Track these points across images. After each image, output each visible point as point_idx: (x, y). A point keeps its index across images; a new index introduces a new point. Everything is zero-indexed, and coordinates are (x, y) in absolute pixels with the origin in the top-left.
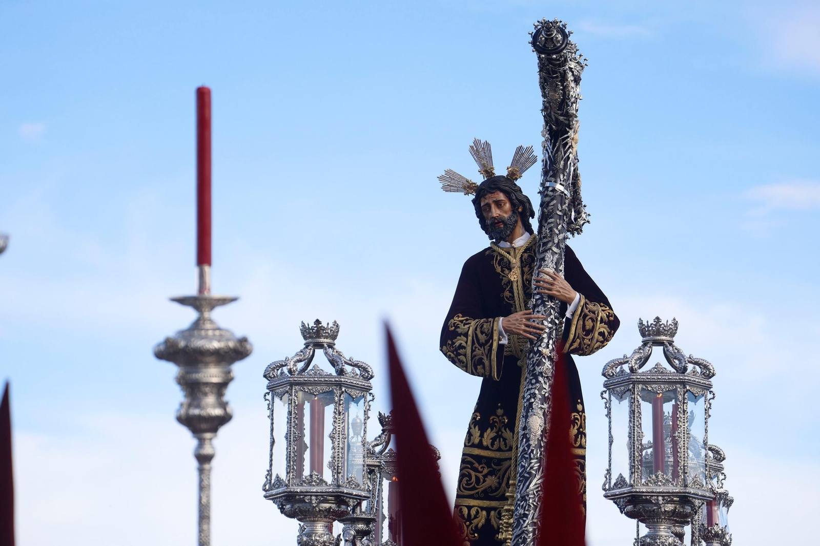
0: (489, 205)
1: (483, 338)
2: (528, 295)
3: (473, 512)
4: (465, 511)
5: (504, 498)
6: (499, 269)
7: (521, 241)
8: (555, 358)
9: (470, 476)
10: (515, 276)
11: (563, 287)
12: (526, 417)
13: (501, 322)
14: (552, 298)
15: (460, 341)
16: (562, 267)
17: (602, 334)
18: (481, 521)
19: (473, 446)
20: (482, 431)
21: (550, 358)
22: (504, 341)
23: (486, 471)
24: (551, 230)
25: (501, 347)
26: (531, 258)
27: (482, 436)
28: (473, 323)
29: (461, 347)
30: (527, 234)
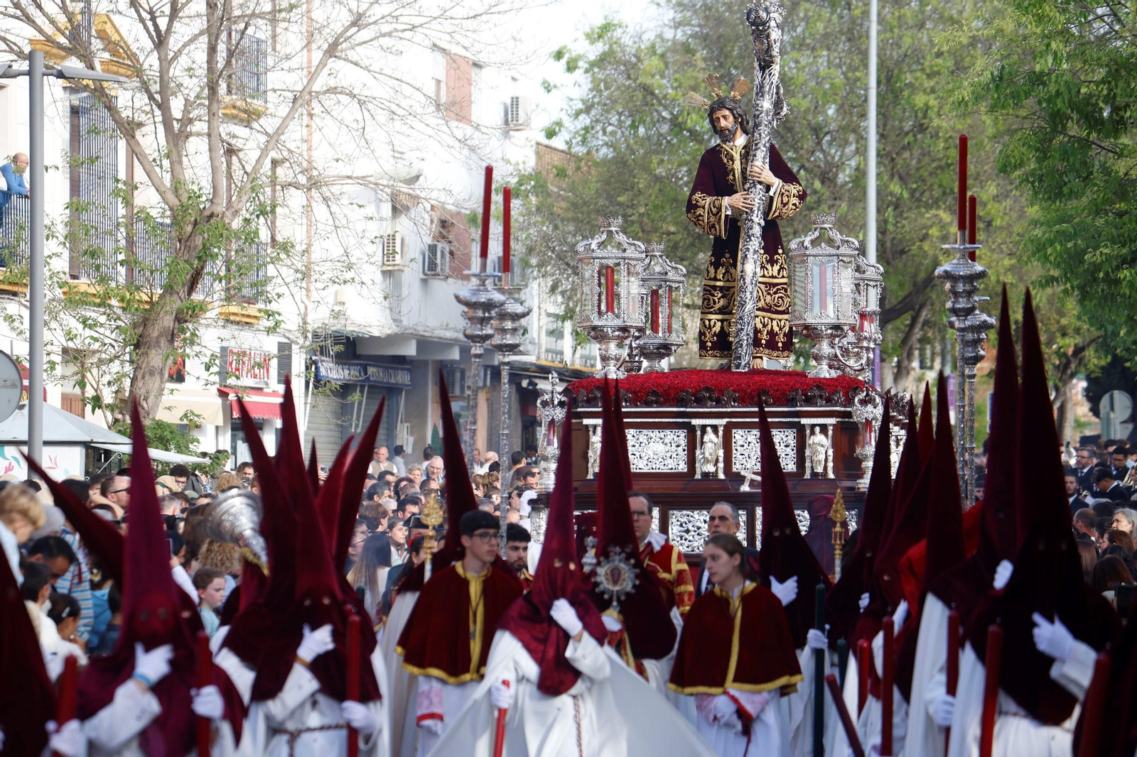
0: (719, 118)
1: (714, 210)
2: (745, 178)
3: (712, 323)
4: (707, 322)
5: (731, 313)
6: (725, 161)
7: (741, 140)
8: (763, 223)
9: (709, 299)
10: (737, 166)
11: (768, 176)
12: (743, 264)
13: (726, 201)
14: (760, 183)
15: (700, 211)
16: (767, 160)
17: (794, 204)
18: (717, 328)
19: (710, 279)
20: (716, 269)
21: (759, 224)
22: (729, 213)
23: (720, 295)
24: (760, 135)
25: (727, 216)
26: (747, 154)
27: (716, 272)
28: (709, 199)
29: (700, 215)
30: (744, 135)
